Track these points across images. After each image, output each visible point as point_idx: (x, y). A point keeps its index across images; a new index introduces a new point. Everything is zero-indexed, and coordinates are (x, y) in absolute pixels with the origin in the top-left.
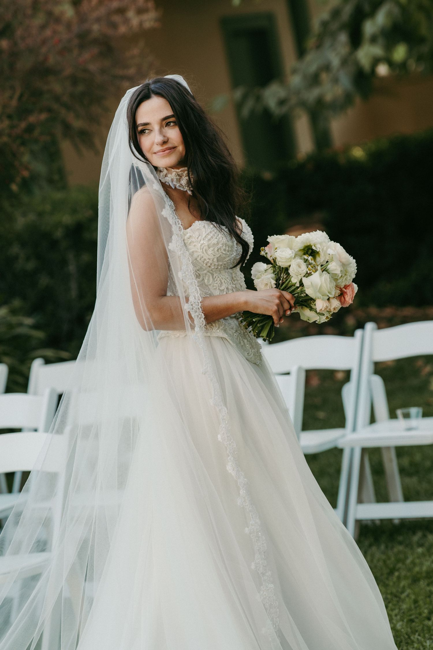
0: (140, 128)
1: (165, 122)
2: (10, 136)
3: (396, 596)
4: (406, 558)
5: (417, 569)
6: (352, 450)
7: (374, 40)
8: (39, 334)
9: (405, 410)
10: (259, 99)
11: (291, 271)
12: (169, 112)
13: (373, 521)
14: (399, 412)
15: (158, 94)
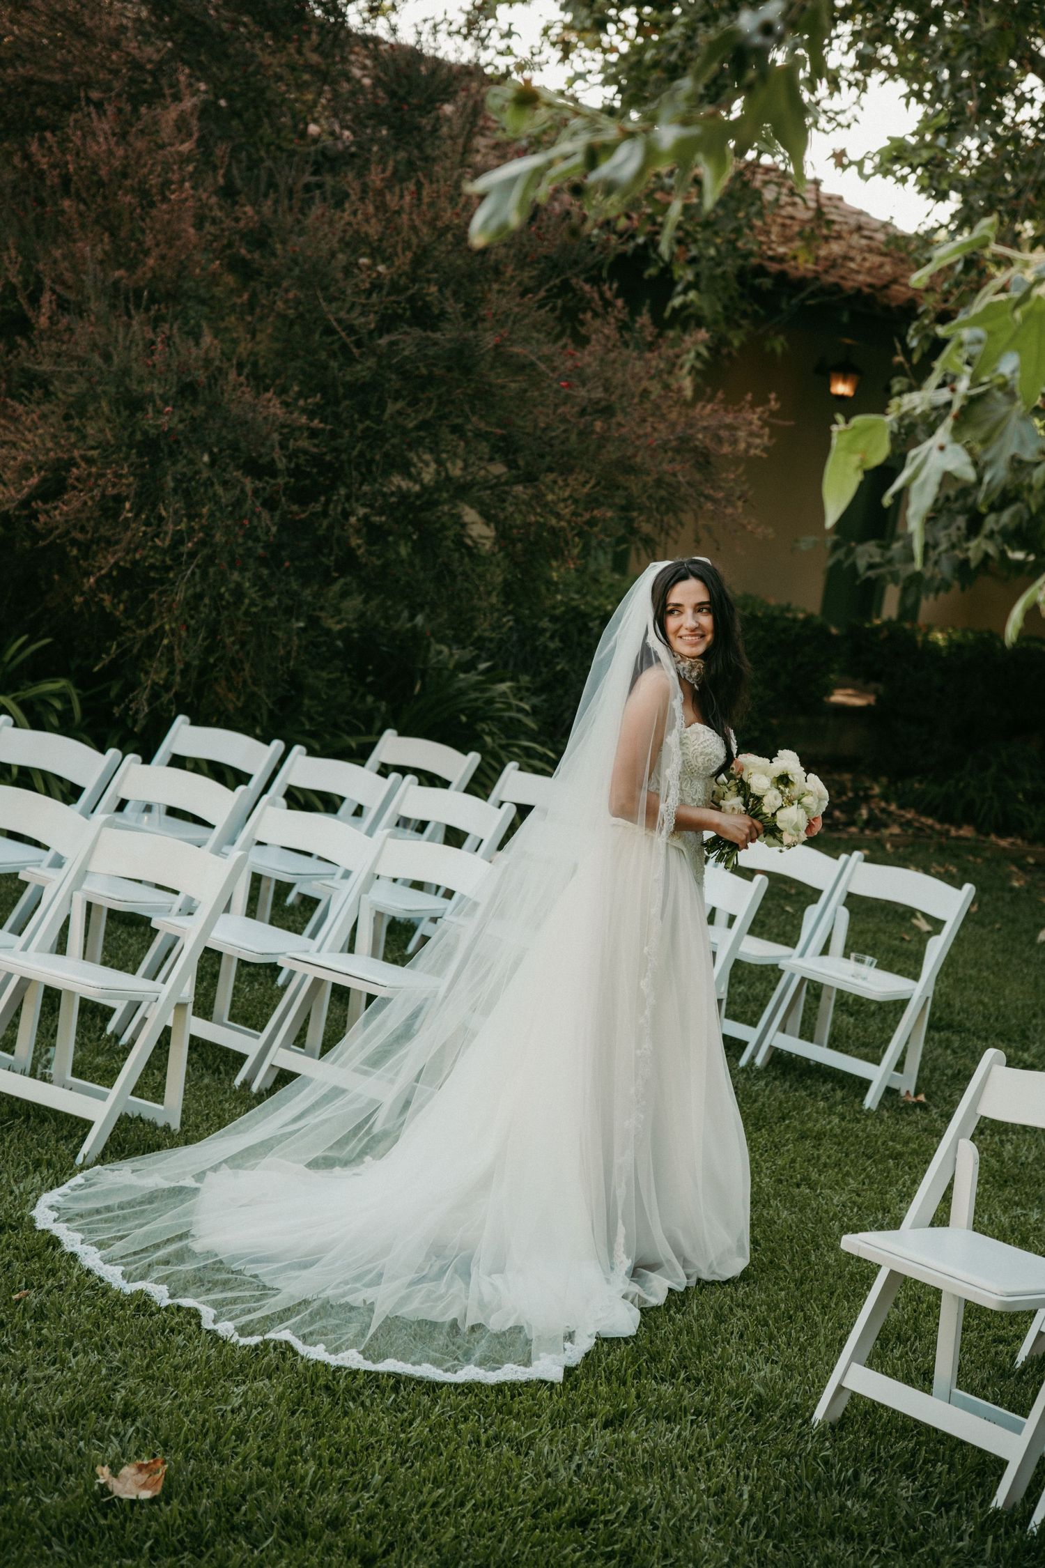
0: (670, 608)
1: (698, 608)
2: (569, 522)
3: (776, 1147)
4: (804, 1108)
5: (810, 1125)
6: (792, 975)
7: (991, 536)
8: (531, 723)
9: (860, 956)
10: (850, 552)
11: (765, 800)
12: (704, 598)
13: (790, 1054)
14: (853, 955)
15: (699, 577)
